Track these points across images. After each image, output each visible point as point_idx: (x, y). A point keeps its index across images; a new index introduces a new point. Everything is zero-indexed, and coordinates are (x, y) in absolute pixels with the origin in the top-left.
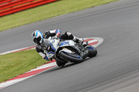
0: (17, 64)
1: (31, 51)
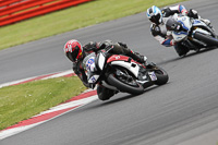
0: (19, 104)
1: (41, 83)
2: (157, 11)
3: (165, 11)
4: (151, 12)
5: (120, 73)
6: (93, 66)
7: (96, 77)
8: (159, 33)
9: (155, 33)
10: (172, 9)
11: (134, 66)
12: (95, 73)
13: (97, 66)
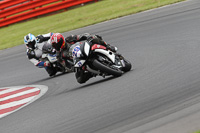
2: (33, 38)
3: (39, 38)
4: (28, 38)
5: (101, 58)
6: (79, 52)
7: (83, 62)
8: (34, 57)
9: (31, 56)
10: (45, 36)
11: (111, 53)
12: (81, 58)
13: (83, 52)
